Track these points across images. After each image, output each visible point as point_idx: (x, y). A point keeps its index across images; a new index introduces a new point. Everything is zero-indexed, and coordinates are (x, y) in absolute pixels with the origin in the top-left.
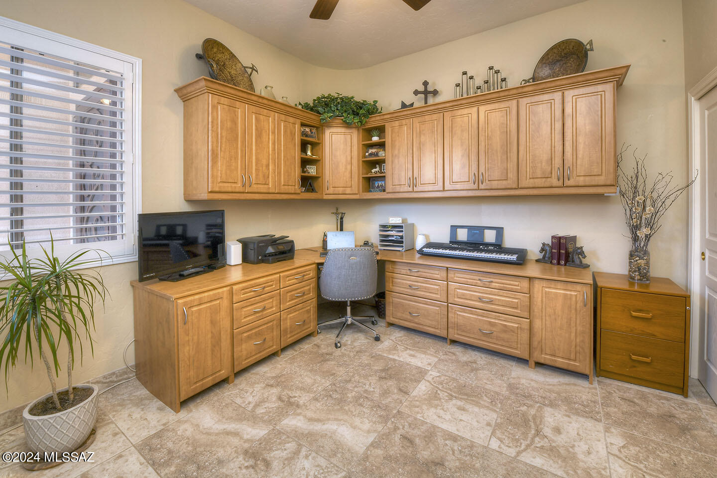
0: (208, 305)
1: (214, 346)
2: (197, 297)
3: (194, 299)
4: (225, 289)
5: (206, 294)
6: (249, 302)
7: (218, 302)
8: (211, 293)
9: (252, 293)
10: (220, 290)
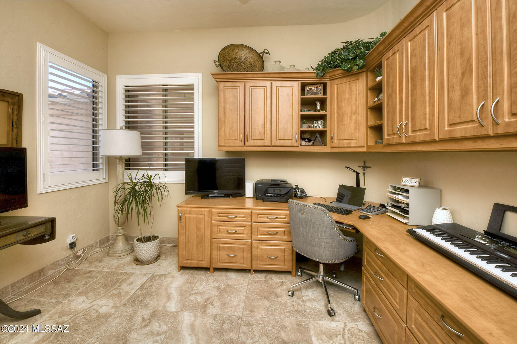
0: (195, 216)
1: (198, 243)
2: (188, 209)
3: (187, 210)
4: (206, 209)
5: (194, 209)
6: (224, 223)
7: (201, 216)
8: (197, 209)
9: (226, 218)
10: (203, 209)
